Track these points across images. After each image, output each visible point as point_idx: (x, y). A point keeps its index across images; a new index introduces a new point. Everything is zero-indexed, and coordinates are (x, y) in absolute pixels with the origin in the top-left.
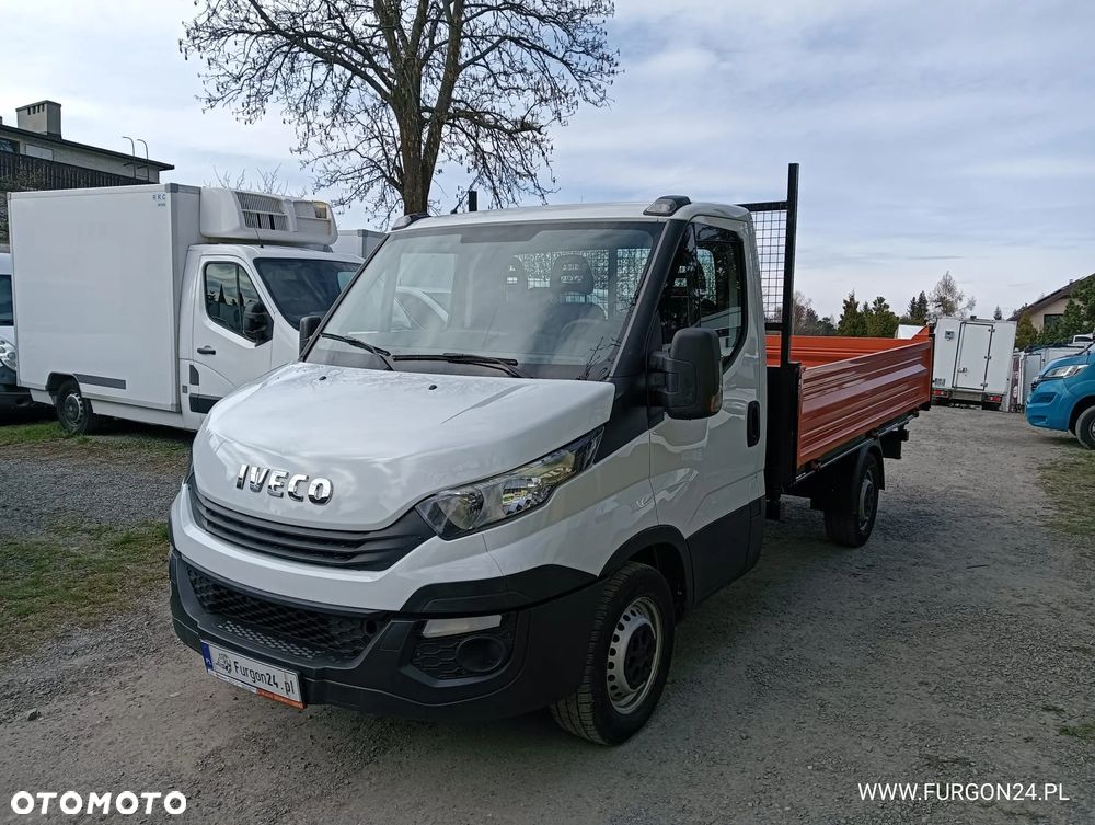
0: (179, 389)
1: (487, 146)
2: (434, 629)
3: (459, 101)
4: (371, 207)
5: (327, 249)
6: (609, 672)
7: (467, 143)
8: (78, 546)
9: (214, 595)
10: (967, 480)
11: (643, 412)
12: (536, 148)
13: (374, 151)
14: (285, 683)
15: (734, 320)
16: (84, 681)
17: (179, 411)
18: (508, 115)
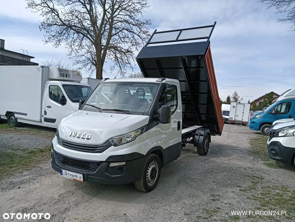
0: (41, 116)
1: (118, 55)
2: (112, 165)
3: (111, 44)
4: (87, 70)
5: (79, 82)
6: (147, 176)
7: (113, 54)
8: (20, 153)
9: (63, 159)
10: (233, 142)
11: (155, 122)
12: (131, 57)
13: (89, 55)
14: (79, 177)
15: (175, 103)
16: (29, 181)
17: (41, 121)
18: (124, 48)
